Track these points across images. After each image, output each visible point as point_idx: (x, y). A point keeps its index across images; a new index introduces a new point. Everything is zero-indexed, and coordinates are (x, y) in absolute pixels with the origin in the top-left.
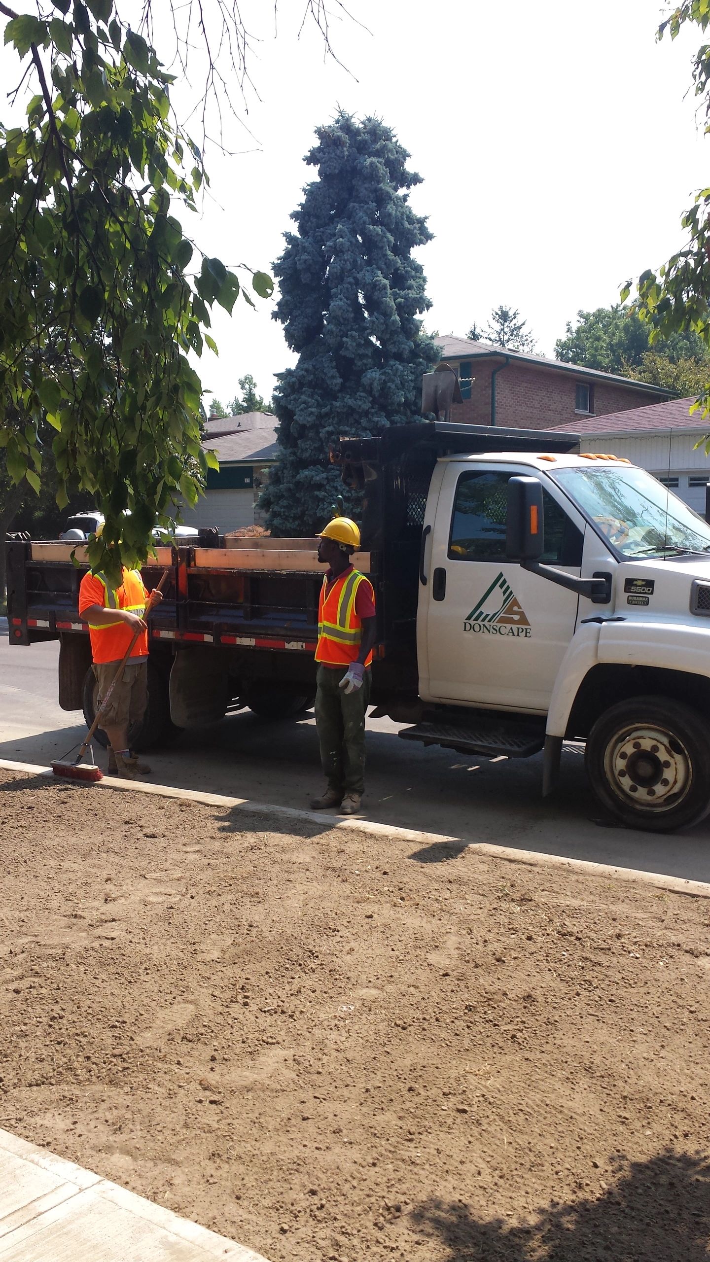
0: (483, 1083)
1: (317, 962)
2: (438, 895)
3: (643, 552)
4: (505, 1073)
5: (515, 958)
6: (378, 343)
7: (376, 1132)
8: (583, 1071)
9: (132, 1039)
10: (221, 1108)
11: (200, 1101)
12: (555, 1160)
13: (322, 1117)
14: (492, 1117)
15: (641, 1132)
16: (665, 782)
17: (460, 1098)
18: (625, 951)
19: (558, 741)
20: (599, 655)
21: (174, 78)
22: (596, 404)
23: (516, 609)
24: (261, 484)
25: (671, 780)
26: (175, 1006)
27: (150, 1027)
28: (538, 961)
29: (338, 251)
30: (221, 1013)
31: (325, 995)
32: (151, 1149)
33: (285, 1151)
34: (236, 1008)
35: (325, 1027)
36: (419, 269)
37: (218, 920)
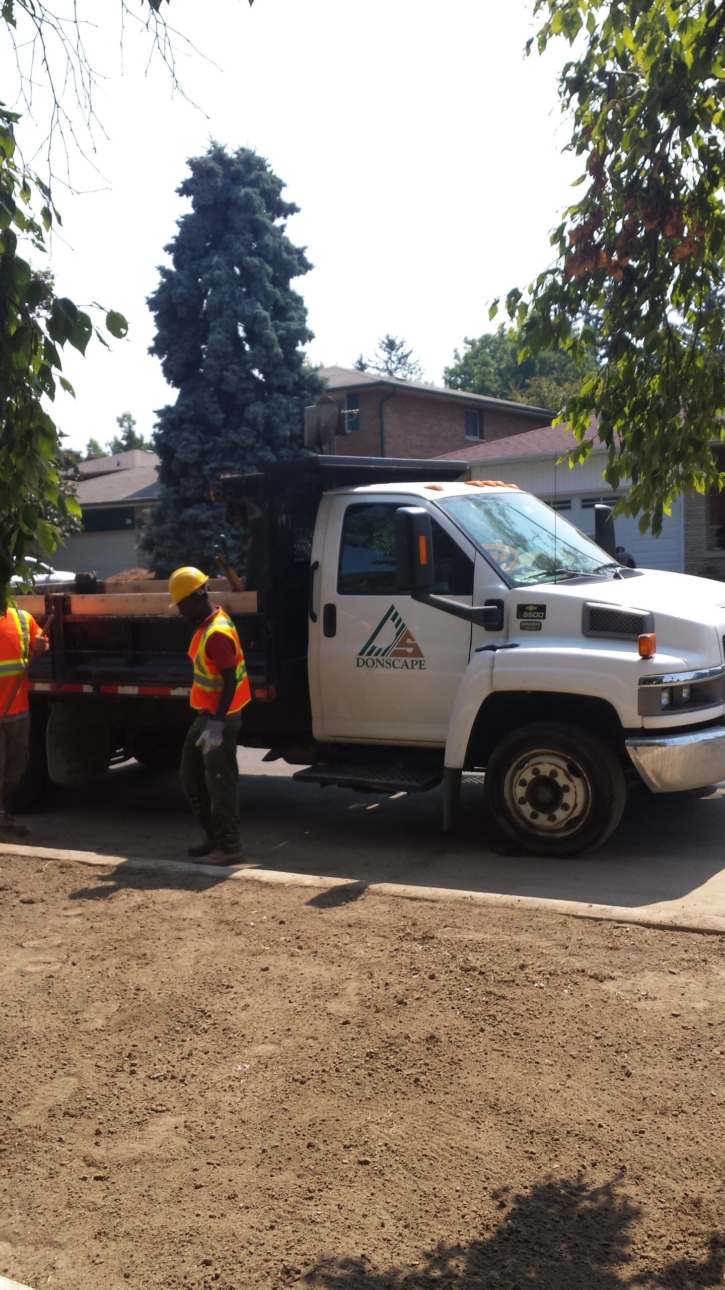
0: (385, 1131)
1: (210, 1021)
2: (338, 940)
3: (534, 577)
4: (408, 1119)
5: (417, 999)
6: (261, 377)
7: (274, 1193)
8: (488, 1108)
9: (9, 1118)
10: (108, 1184)
11: (84, 1179)
12: (462, 1204)
13: (216, 1184)
14: (395, 1166)
15: (548, 1165)
16: (566, 807)
17: (361, 1149)
18: (529, 981)
19: (457, 772)
20: (494, 682)
21: (18, 116)
22: (487, 431)
23: (409, 641)
24: (143, 524)
25: (571, 804)
26: (55, 1080)
27: (29, 1105)
28: (441, 999)
29: (215, 284)
30: (106, 1084)
31: (219, 1056)
32: (31, 1232)
33: (176, 1223)
34: (122, 1079)
35: (219, 1088)
36: (299, 300)
37: (102, 987)
